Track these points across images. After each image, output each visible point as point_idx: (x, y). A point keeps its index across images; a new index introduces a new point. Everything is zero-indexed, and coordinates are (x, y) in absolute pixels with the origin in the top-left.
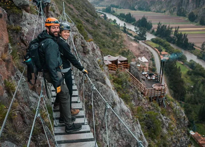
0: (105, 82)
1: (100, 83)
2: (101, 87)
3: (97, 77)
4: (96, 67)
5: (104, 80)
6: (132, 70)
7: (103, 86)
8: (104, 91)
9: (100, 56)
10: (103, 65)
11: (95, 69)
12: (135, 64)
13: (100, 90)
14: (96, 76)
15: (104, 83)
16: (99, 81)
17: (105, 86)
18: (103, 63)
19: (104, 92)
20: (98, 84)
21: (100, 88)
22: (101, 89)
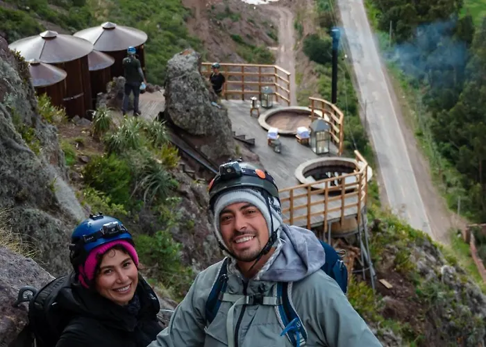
0: (55, 200)
1: (34, 211)
2: (42, 225)
3: (20, 188)
4: (12, 147)
5: (48, 195)
6: (179, 99)
7: (47, 220)
8: (56, 241)
9: (18, 83)
10: (34, 120)
11: (9, 153)
12: (190, 66)
13: (39, 238)
14: (15, 182)
15: (51, 207)
16: (30, 201)
17: (57, 220)
18: (34, 109)
19: (55, 244)
20: (28, 215)
21: (38, 232)
22: (42, 235)
